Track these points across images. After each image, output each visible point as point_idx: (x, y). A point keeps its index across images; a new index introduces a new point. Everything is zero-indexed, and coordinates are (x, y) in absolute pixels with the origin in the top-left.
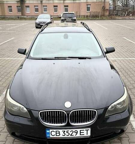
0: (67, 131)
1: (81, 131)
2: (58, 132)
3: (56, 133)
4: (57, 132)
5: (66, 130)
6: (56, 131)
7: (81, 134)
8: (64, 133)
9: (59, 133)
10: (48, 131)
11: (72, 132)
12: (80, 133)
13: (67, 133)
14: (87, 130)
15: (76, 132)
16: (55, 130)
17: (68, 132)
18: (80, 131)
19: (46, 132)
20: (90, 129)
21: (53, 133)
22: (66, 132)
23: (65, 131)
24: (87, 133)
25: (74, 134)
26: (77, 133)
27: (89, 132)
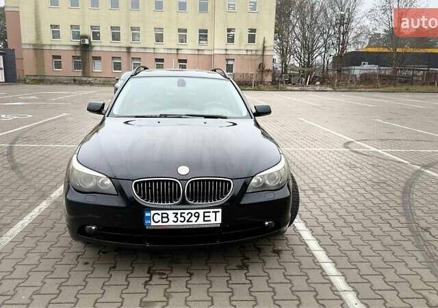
0: (181, 213)
1: (206, 214)
2: (166, 215)
3: (162, 217)
4: (164, 215)
5: (179, 212)
6: (162, 214)
7: (206, 219)
8: (175, 217)
9: (167, 217)
10: (147, 214)
11: (190, 215)
12: (204, 217)
13: (181, 216)
14: (216, 212)
15: (197, 215)
16: (160, 212)
17: (183, 215)
18: (204, 212)
19: (144, 215)
20: (220, 210)
21: (157, 218)
22: (179, 216)
23: (177, 214)
24: (215, 218)
25: (193, 219)
26: (198, 217)
27: (219, 215)
